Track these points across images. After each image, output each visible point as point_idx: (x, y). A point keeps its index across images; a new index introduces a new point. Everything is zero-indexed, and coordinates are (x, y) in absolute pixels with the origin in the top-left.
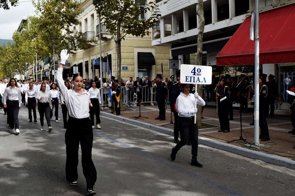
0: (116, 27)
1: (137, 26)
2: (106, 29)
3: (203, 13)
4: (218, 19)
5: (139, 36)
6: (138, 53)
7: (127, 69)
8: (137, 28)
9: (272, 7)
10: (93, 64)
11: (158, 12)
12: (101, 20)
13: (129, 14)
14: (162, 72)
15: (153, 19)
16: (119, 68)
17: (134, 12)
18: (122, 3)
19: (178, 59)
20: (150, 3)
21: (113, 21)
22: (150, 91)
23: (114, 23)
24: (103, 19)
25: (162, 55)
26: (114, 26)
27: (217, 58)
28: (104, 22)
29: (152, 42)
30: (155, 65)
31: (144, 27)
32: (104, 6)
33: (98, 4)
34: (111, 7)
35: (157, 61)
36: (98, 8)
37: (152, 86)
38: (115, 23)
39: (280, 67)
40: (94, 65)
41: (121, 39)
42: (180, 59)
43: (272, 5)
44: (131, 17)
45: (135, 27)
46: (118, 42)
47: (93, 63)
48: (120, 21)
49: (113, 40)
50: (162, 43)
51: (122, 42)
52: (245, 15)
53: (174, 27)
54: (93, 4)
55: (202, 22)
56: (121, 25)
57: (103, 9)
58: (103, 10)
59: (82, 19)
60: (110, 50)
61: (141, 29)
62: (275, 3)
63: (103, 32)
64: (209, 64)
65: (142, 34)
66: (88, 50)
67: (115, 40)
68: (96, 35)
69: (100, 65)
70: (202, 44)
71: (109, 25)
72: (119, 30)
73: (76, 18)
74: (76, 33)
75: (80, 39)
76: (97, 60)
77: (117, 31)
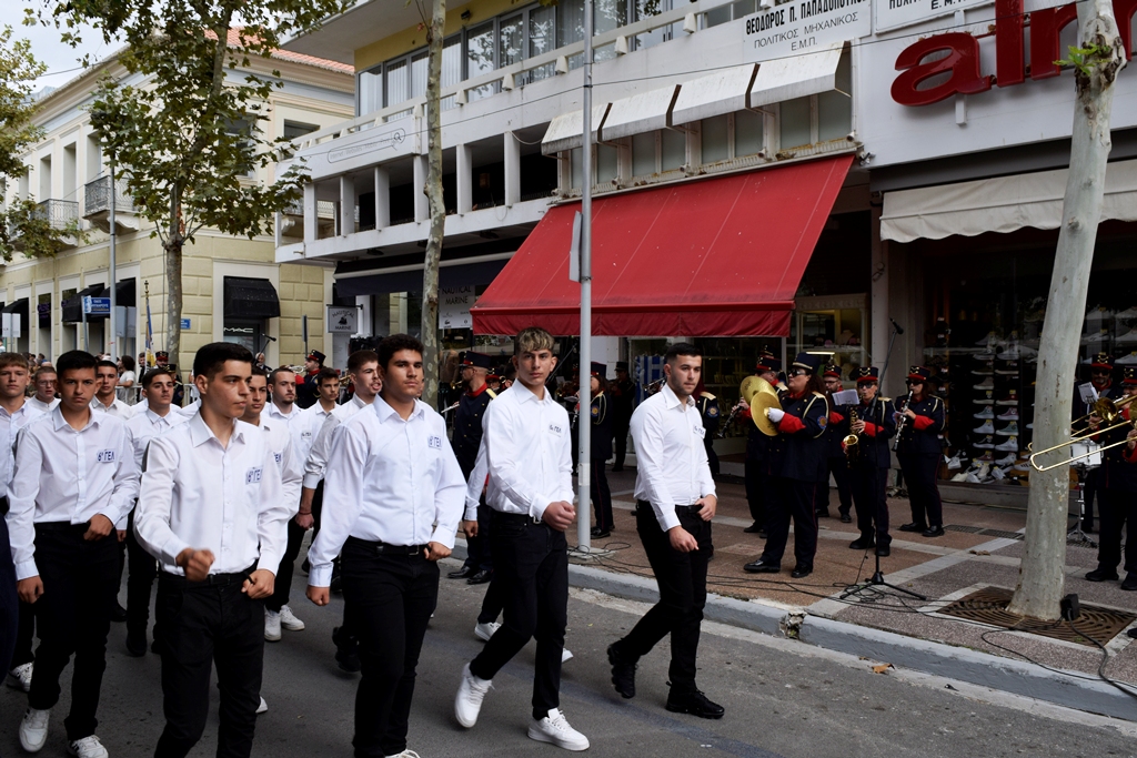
0: (167, 201)
1: (236, 204)
2: (135, 204)
4: (474, 204)
5: (243, 233)
6: (225, 277)
7: (188, 326)
8: (236, 211)
9: (615, 187)
10: (84, 312)
11: (302, 168)
12: (119, 177)
13: (210, 165)
14: (306, 338)
15: (287, 187)
16: (175, 329)
17: (229, 163)
18: (190, 130)
19: (353, 306)
20: (279, 140)
21: (159, 181)
23: (161, 191)
24: (125, 175)
25: (301, 289)
26: (160, 196)
27: (474, 314)
28: (131, 183)
29: (277, 252)
31: (256, 208)
32: (127, 134)
33: (106, 124)
34: (152, 139)
35: (285, 306)
36: (109, 137)
38: (165, 191)
39: (633, 341)
40: (87, 315)
41: (184, 239)
42: (362, 307)
43: (614, 183)
44: (213, 174)
45: (230, 207)
46: (175, 249)
47: (83, 309)
48: (181, 185)
49: (157, 240)
50: (308, 256)
51: (187, 248)
52: (547, 200)
53: (346, 214)
54: (91, 123)
56: (186, 198)
57: (126, 144)
58: (126, 147)
59: (30, 157)
60: (132, 264)
61: (247, 214)
62: (622, 177)
63: (110, 208)
64: (447, 323)
65: (250, 229)
66: (51, 259)
67: (164, 242)
68: (82, 212)
69: (108, 316)
70: (437, 275)
71: (144, 193)
72: (176, 211)
73: (13, 155)
74: (15, 202)
75: (26, 223)
76: (98, 300)
77: (169, 214)
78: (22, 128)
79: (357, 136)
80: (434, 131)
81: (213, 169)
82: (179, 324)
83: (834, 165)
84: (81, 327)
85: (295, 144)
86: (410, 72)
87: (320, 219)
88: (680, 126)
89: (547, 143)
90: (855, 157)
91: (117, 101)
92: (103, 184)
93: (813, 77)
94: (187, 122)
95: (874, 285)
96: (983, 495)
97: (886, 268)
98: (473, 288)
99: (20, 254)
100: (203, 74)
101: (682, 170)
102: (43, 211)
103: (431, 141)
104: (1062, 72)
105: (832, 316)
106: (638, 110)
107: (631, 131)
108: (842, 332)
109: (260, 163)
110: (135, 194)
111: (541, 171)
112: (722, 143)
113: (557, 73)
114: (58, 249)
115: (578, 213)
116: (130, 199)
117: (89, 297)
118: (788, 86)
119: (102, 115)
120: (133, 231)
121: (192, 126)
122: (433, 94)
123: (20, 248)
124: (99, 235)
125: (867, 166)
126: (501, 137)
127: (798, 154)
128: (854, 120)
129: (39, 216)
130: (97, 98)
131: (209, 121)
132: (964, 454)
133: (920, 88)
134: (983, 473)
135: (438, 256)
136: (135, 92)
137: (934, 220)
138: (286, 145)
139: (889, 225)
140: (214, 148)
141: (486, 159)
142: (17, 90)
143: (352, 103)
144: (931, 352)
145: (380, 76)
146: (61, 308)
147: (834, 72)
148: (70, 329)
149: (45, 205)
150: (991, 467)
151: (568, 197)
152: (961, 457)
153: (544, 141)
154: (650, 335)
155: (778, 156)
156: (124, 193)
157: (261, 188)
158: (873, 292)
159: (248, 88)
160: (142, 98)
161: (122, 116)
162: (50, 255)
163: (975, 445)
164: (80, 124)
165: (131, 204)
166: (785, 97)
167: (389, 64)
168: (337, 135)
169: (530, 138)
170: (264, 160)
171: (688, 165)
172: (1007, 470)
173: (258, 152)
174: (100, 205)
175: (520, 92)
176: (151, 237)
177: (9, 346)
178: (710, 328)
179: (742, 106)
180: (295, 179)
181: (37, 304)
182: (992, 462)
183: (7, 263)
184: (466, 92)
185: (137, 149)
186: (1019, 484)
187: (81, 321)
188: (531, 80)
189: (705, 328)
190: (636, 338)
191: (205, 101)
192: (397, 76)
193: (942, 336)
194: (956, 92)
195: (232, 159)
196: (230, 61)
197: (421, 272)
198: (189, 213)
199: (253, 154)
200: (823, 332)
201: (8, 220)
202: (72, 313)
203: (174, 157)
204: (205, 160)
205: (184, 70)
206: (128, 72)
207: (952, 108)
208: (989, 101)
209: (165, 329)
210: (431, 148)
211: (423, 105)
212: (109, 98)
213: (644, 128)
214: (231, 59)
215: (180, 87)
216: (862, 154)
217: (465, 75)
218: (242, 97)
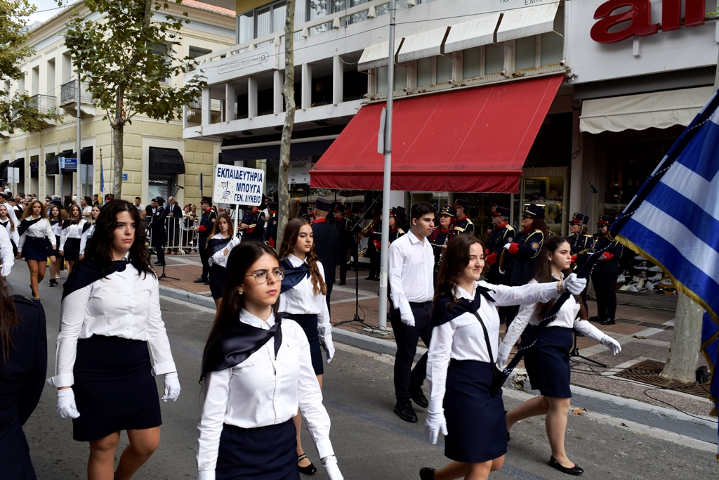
0: (114, 97)
1: (158, 99)
2: (93, 98)
3: (292, 93)
4: (312, 103)
5: (162, 118)
6: (150, 148)
7: (126, 178)
8: (159, 104)
9: (405, 93)
10: (60, 168)
11: (202, 76)
12: (83, 80)
13: (142, 74)
14: (202, 189)
15: (191, 89)
16: (118, 180)
17: (155, 72)
18: (129, 50)
20: (186, 58)
21: (109, 83)
22: (177, 226)
23: (110, 89)
24: (87, 79)
25: (198, 156)
26: (110, 93)
27: (312, 174)
28: (91, 84)
29: (184, 131)
30: (183, 175)
31: (172, 103)
32: (88, 52)
33: (75, 45)
34: (105, 56)
35: (187, 166)
36: (77, 53)
37: (181, 216)
38: (113, 90)
39: (413, 194)
40: (62, 169)
41: (125, 121)
43: (405, 90)
44: (144, 79)
45: (154, 101)
46: (119, 127)
47: (60, 165)
48: (123, 86)
49: (107, 122)
50: (204, 134)
51: (126, 127)
52: (360, 101)
53: (229, 108)
54: (65, 44)
55: (290, 109)
56: (126, 95)
57: (88, 58)
58: (88, 60)
59: (25, 66)
60: (90, 137)
61: (165, 106)
62: (411, 87)
63: (77, 101)
64: (293, 180)
65: (167, 116)
66: (39, 133)
67: (112, 123)
68: (59, 103)
69: (76, 171)
70: (289, 148)
71: (99, 91)
72: (120, 103)
73: (15, 65)
74: (16, 96)
75: (23, 109)
76: (69, 160)
77: (115, 105)
78: (20, 47)
79: (237, 57)
80: (289, 53)
81: (144, 76)
82: (121, 177)
83: (551, 82)
84: (58, 177)
85: (197, 61)
86: (272, 16)
87: (212, 111)
88: (450, 54)
89: (362, 64)
90: (565, 77)
91: (82, 30)
92: (72, 86)
93: (539, 23)
94: (127, 45)
95: (573, 161)
96: (640, 300)
97: (581, 151)
98: (310, 158)
99: (19, 129)
100: (138, 14)
101: (450, 83)
102: (34, 102)
103: (287, 60)
104: (706, 22)
105: (544, 181)
106: (422, 42)
107: (417, 57)
108: (550, 192)
109: (174, 73)
110: (93, 91)
111: (357, 82)
112: (476, 66)
113: (368, 18)
114: (43, 127)
115: (384, 109)
116: (90, 94)
117: (64, 158)
118: (522, 28)
119: (72, 39)
120: (91, 116)
121: (130, 48)
122: (289, 29)
123: (19, 126)
124: (69, 118)
125: (572, 83)
126: (331, 60)
127: (527, 74)
128: (565, 52)
129: (31, 105)
130: (69, 28)
131: (142, 45)
132: (628, 273)
133: (610, 31)
134: (640, 286)
135: (290, 136)
136: (94, 25)
137: (616, 119)
138: (191, 62)
139: (585, 122)
140: (144, 63)
141: (321, 74)
142: (17, 22)
143: (234, 36)
144: (608, 206)
145: (252, 18)
146: (45, 165)
147: (553, 19)
148: (51, 179)
149: (35, 98)
150: (645, 282)
151: (374, 99)
152: (625, 274)
153: (360, 62)
154: (427, 190)
155: (514, 75)
156: (87, 91)
157: (175, 89)
158: (572, 167)
159: (167, 24)
160: (99, 28)
161: (86, 40)
162: (38, 130)
163: (635, 267)
164: (58, 46)
165: (90, 99)
166: (519, 36)
167: (258, 10)
168: (223, 57)
169: (350, 61)
170: (177, 71)
171: (454, 80)
172: (656, 284)
173: (173, 66)
174: (70, 98)
175: (344, 29)
176: (103, 119)
177: (12, 188)
178: (466, 187)
179: (491, 41)
180: (197, 84)
181: (30, 162)
182: (646, 279)
183: (10, 135)
184: (309, 29)
185: (95, 62)
186: (664, 293)
187: (58, 174)
188: (351, 22)
189: (463, 187)
190: (416, 192)
191: (139, 31)
192: (264, 18)
193: (617, 196)
194: (634, 34)
195: (156, 70)
196: (156, 6)
197: (279, 146)
198: (128, 104)
199: (170, 67)
200: (538, 191)
201: (11, 107)
202: (52, 167)
203: (119, 68)
204: (139, 70)
205: (126, 11)
206: (90, 12)
207: (631, 45)
208: (656, 41)
209: (112, 180)
210: (287, 64)
211: (280, 37)
212: (77, 28)
213: (426, 55)
214: (156, 4)
215: (123, 21)
216: (570, 75)
217: (308, 18)
218: (163, 29)
